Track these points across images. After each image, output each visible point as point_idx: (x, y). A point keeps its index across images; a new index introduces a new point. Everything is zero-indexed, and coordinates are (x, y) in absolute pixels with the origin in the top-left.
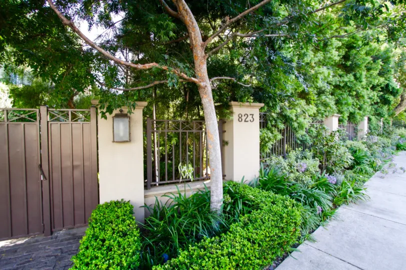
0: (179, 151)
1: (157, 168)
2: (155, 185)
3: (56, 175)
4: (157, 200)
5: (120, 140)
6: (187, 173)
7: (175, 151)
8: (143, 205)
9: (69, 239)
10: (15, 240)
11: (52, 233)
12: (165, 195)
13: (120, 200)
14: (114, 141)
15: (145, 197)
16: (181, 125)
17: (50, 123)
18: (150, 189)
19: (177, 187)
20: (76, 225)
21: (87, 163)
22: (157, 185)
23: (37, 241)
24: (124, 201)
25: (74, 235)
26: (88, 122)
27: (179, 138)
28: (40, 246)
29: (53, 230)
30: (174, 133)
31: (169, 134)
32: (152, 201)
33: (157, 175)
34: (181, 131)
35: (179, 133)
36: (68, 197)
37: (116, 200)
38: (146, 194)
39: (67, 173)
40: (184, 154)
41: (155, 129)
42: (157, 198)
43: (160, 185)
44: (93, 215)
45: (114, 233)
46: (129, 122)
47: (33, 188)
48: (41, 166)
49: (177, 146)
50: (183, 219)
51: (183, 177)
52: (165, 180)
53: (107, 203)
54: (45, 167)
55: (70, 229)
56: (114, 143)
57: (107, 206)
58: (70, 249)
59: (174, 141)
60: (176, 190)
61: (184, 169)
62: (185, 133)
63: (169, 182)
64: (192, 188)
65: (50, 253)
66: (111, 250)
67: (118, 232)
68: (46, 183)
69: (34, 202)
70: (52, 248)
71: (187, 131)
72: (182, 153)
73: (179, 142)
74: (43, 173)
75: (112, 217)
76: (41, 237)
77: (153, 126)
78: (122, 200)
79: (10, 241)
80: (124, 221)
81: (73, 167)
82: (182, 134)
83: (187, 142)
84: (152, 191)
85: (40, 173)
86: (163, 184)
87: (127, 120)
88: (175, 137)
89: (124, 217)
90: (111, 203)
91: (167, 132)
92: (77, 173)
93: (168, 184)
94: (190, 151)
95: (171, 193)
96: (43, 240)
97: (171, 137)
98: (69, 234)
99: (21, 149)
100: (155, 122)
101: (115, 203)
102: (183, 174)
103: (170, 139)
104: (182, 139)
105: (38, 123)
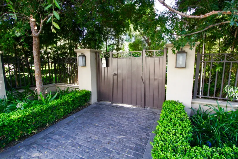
0: (222, 77)
1: (201, 86)
2: (198, 97)
3: (147, 82)
4: (200, 107)
5: (180, 67)
6: (234, 94)
7: (218, 76)
8: (191, 107)
9: (151, 113)
10: (132, 106)
11: (144, 108)
12: (206, 105)
13: (177, 101)
14: (176, 67)
15: (192, 103)
16: (225, 57)
17: (146, 57)
18: (195, 99)
19: (217, 102)
20: (154, 107)
21: (161, 78)
22: (200, 97)
23: (139, 109)
24: (179, 102)
25: (153, 111)
26: (162, 57)
27: (223, 67)
28: (141, 111)
29: (145, 106)
30: (218, 63)
31: (214, 63)
32: (196, 106)
33: (201, 91)
34: (225, 62)
35: (223, 63)
36: (151, 94)
37: (174, 100)
38: (192, 101)
39: (152, 82)
40: (225, 79)
41: (203, 60)
42: (200, 105)
43: (202, 98)
44: (164, 105)
45: (176, 117)
46: (186, 55)
47: (139, 86)
48: (142, 77)
49: (220, 73)
50: (224, 125)
51: (228, 95)
52: (207, 95)
53: (169, 101)
54: (144, 78)
55: (151, 108)
56: (176, 68)
57: (171, 102)
58: (152, 117)
59: (218, 69)
60: (217, 104)
61: (230, 90)
62: (230, 64)
63: (210, 97)
64: (233, 106)
65: (144, 116)
66: (175, 125)
67: (178, 118)
68: (143, 85)
69: (139, 92)
70: (145, 114)
71: (232, 62)
72: (224, 78)
73: (223, 70)
74: (143, 80)
75: (174, 108)
76: (141, 108)
77: (201, 58)
78: (178, 101)
79: (131, 105)
80: (180, 113)
81: (154, 79)
82: (226, 64)
83: (231, 70)
84: (196, 101)
85: (142, 80)
86: (205, 98)
87: (185, 54)
88: (219, 66)
89: (180, 111)
90: (172, 101)
91: (213, 63)
92: (156, 83)
93: (208, 98)
94: (231, 78)
95: (211, 105)
96: (141, 109)
97: (216, 66)
98: (151, 110)
99: (135, 69)
100: (203, 55)
101: (174, 102)
102: (229, 94)
103: (214, 67)
104: (226, 68)
105: (142, 58)
